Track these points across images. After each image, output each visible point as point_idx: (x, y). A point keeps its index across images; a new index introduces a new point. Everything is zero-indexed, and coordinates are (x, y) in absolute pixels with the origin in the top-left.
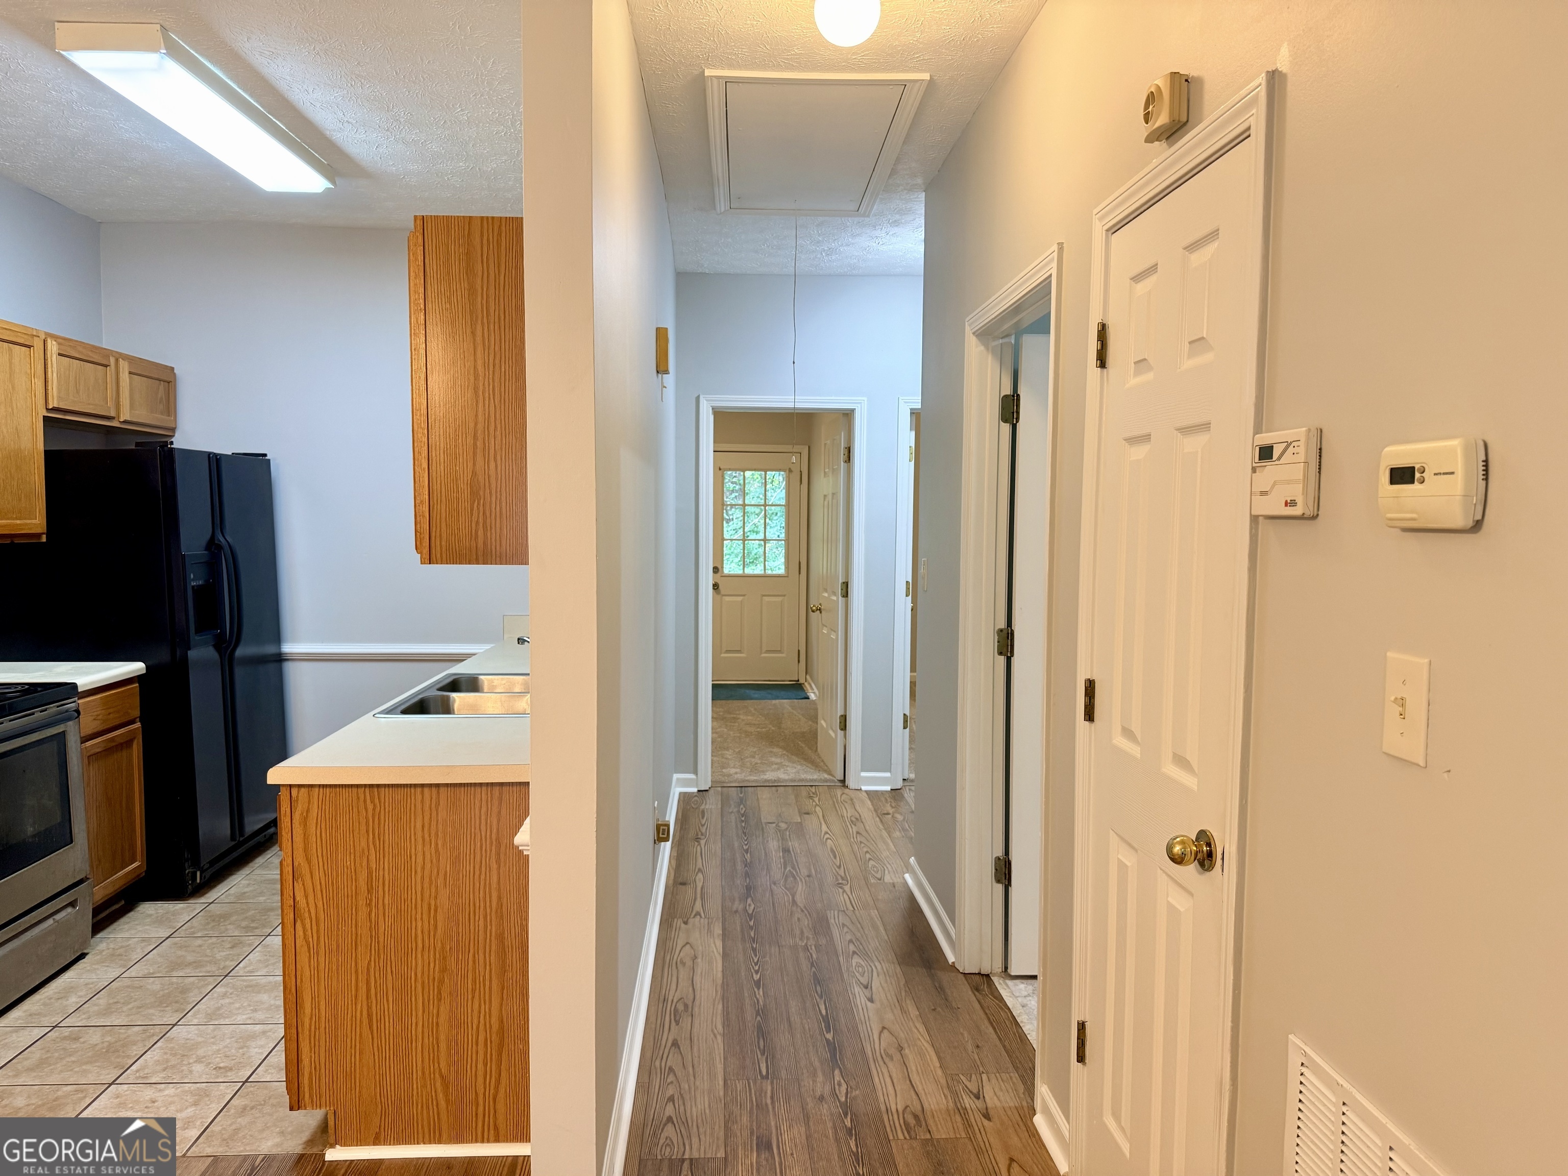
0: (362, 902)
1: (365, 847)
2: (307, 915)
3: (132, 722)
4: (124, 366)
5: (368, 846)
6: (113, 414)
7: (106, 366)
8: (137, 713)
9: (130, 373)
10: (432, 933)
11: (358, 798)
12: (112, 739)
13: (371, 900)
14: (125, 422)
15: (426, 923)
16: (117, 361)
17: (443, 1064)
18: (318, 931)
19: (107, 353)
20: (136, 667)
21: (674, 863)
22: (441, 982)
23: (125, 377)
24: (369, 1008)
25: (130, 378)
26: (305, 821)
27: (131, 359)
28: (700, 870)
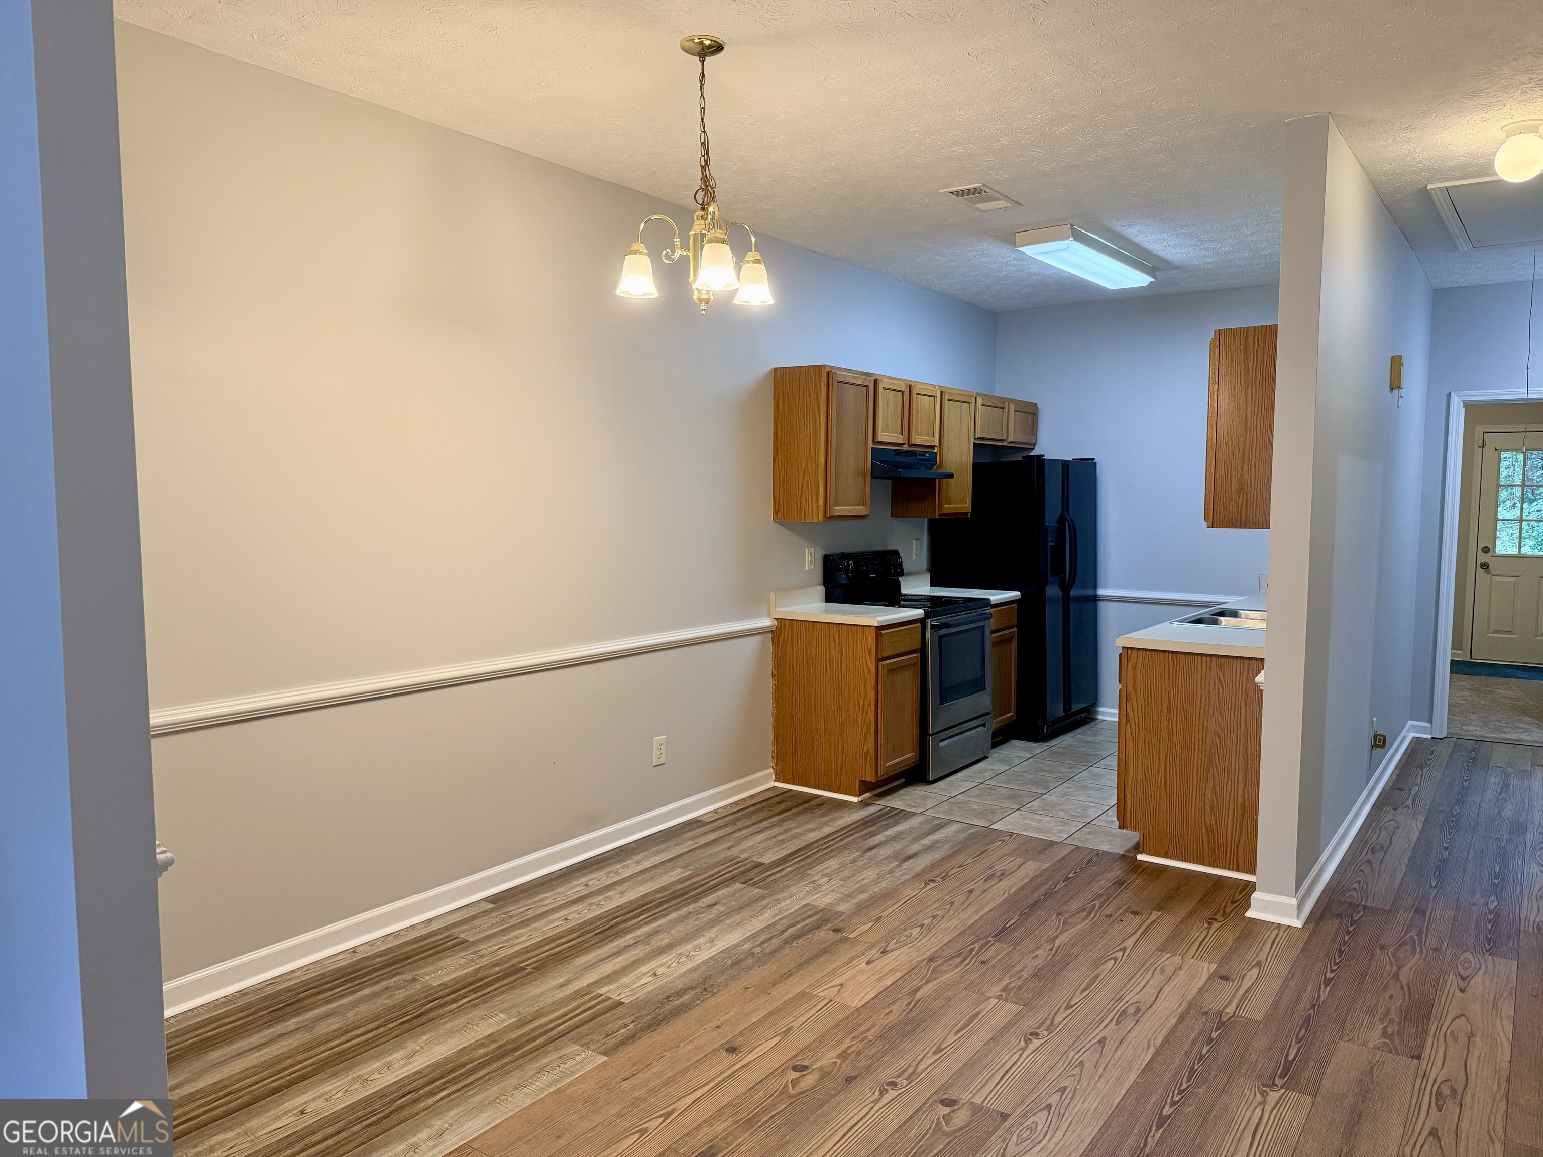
0: (1164, 718)
1: (1168, 686)
2: (1133, 721)
3: (1012, 627)
4: (1012, 407)
5: (1169, 686)
6: (1005, 438)
7: (1003, 408)
8: (1015, 622)
9: (1015, 411)
10: (1204, 741)
11: (1165, 659)
12: (1003, 635)
13: (1169, 717)
14: (1011, 442)
15: (1201, 734)
16: (1008, 404)
17: (1207, 818)
18: (1139, 730)
19: (1003, 400)
20: (1015, 594)
21: (1394, 778)
22: (1208, 770)
23: (1012, 413)
24: (1165, 779)
25: (1015, 414)
26: (1134, 668)
27: (1016, 402)
28: (1417, 785)
